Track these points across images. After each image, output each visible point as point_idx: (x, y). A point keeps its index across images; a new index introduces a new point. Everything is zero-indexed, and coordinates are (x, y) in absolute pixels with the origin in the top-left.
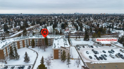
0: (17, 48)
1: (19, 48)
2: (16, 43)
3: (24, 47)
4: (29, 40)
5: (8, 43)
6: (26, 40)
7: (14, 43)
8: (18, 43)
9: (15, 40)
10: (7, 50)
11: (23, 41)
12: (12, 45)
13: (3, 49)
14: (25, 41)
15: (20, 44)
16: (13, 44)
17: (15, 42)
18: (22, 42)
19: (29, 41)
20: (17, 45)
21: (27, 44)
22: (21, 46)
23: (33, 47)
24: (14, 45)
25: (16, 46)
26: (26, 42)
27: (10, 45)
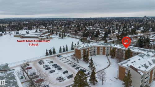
0: (96, 53)
1: (98, 54)
2: (96, 48)
3: (104, 54)
4: (111, 48)
6: (107, 47)
8: (98, 48)
11: (104, 48)
13: (81, 50)
14: (106, 48)
15: (100, 51)
16: (93, 48)
18: (102, 48)
22: (101, 53)
23: (112, 58)
25: (96, 51)
27: (89, 48)
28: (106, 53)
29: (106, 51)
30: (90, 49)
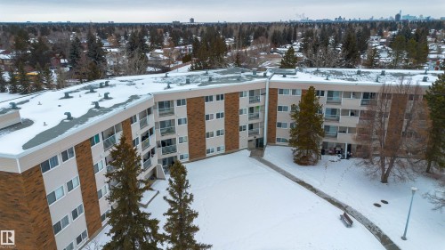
0: (182, 150)
1: (198, 152)
2: (181, 112)
3: (232, 146)
4: (274, 93)
5: (116, 106)
6: (252, 92)
7: (164, 105)
8: (196, 107)
9: (175, 88)
10: (94, 169)
12: (143, 124)
13: (46, 166)
14: (244, 103)
15: (210, 126)
16: (156, 112)
17: (169, 104)
19: (274, 108)
20: (185, 126)
21: (251, 127)
22: (215, 142)
23: (302, 161)
24: (163, 124)
25: (182, 132)
26: (251, 110)
27: (127, 124)
28: (244, 137)
29: (244, 120)
30: (137, 131)
